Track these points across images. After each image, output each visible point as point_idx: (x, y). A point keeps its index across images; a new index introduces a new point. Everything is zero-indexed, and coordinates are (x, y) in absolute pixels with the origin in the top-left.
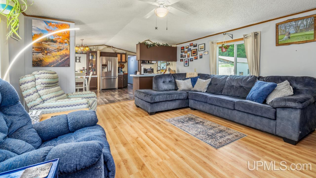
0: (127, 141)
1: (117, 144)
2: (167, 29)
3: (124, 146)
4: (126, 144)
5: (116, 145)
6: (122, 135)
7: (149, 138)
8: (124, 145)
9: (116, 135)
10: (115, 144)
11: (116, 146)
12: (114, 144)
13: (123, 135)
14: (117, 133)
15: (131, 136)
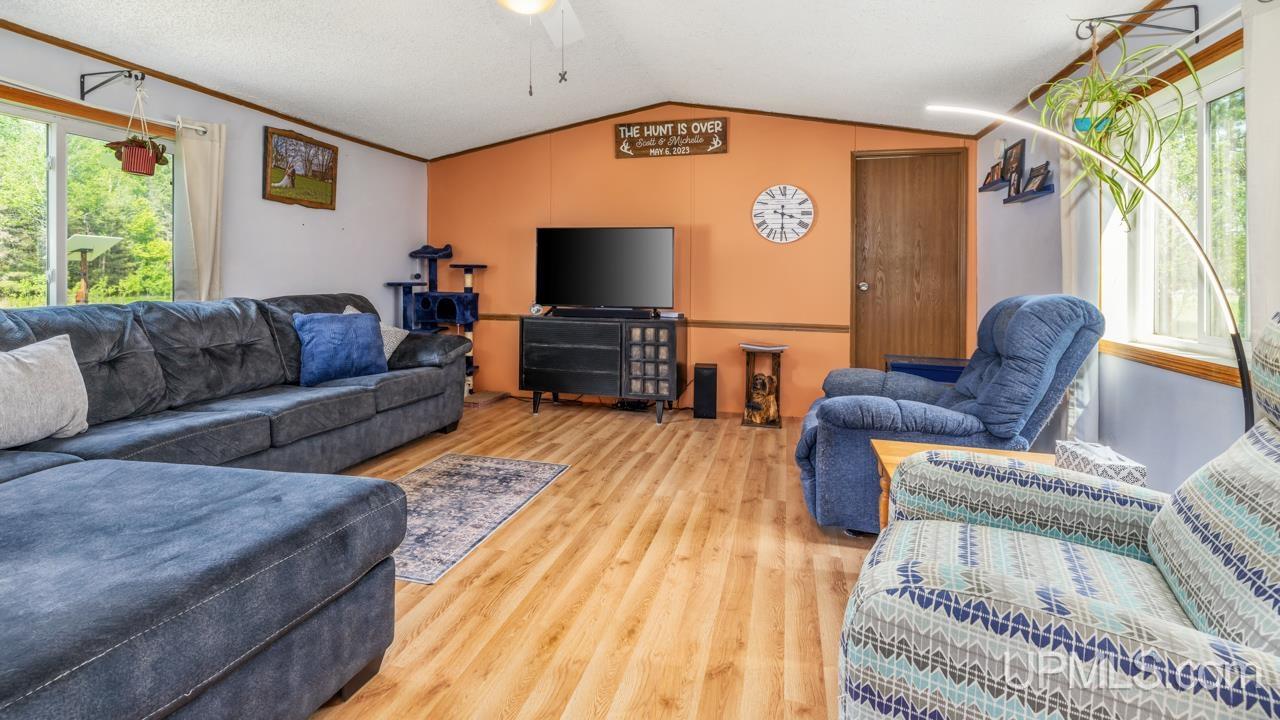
0: (731, 563)
1: (773, 571)
2: (531, 94)
3: (755, 553)
4: (743, 557)
5: (777, 567)
6: (728, 597)
7: (650, 543)
8: (752, 557)
9: (753, 612)
10: (779, 573)
11: (780, 564)
12: (783, 574)
13: (724, 593)
14: (740, 625)
15: (698, 573)
